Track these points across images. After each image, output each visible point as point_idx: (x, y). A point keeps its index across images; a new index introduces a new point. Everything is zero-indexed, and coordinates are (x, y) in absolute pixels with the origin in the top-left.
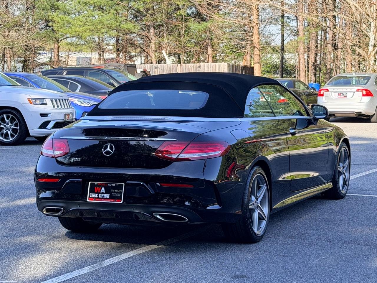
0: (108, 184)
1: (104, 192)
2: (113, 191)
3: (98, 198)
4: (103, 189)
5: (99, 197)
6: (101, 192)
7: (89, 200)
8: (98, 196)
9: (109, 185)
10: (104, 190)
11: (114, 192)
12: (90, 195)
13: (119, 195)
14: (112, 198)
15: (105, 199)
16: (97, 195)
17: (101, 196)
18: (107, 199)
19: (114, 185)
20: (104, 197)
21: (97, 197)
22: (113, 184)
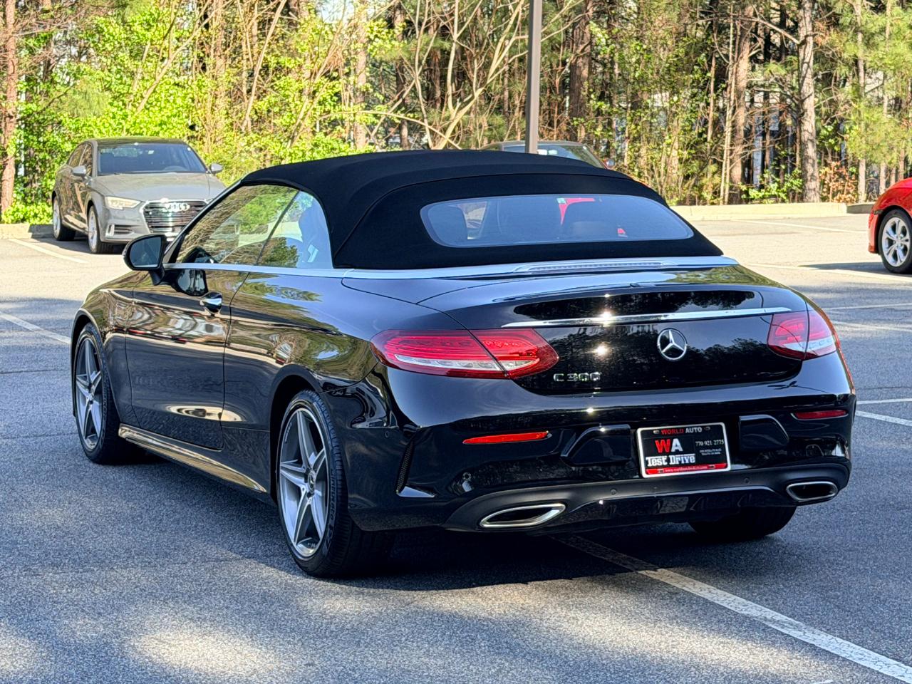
0: (685, 429)
1: (681, 449)
2: (701, 443)
3: (669, 466)
4: (676, 442)
5: (671, 463)
6: (673, 450)
7: (647, 473)
8: (668, 460)
9: (687, 431)
10: (679, 444)
11: (705, 447)
12: (646, 462)
13: (718, 452)
14: (701, 461)
15: (685, 465)
16: (664, 458)
17: (675, 460)
18: (690, 465)
19: (700, 430)
20: (683, 462)
21: (665, 464)
22: (697, 428)
